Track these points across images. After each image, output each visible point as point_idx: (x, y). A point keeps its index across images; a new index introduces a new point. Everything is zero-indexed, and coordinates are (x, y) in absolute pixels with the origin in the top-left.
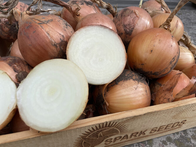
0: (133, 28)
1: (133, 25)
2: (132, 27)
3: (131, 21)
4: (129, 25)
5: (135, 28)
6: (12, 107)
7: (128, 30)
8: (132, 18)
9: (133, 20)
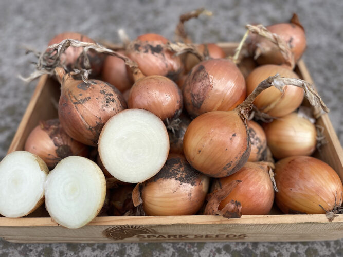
0: (202, 102)
1: (203, 96)
2: (201, 100)
3: (201, 91)
4: (198, 95)
5: (204, 102)
6: (40, 197)
7: (196, 102)
8: (203, 87)
9: (203, 89)
